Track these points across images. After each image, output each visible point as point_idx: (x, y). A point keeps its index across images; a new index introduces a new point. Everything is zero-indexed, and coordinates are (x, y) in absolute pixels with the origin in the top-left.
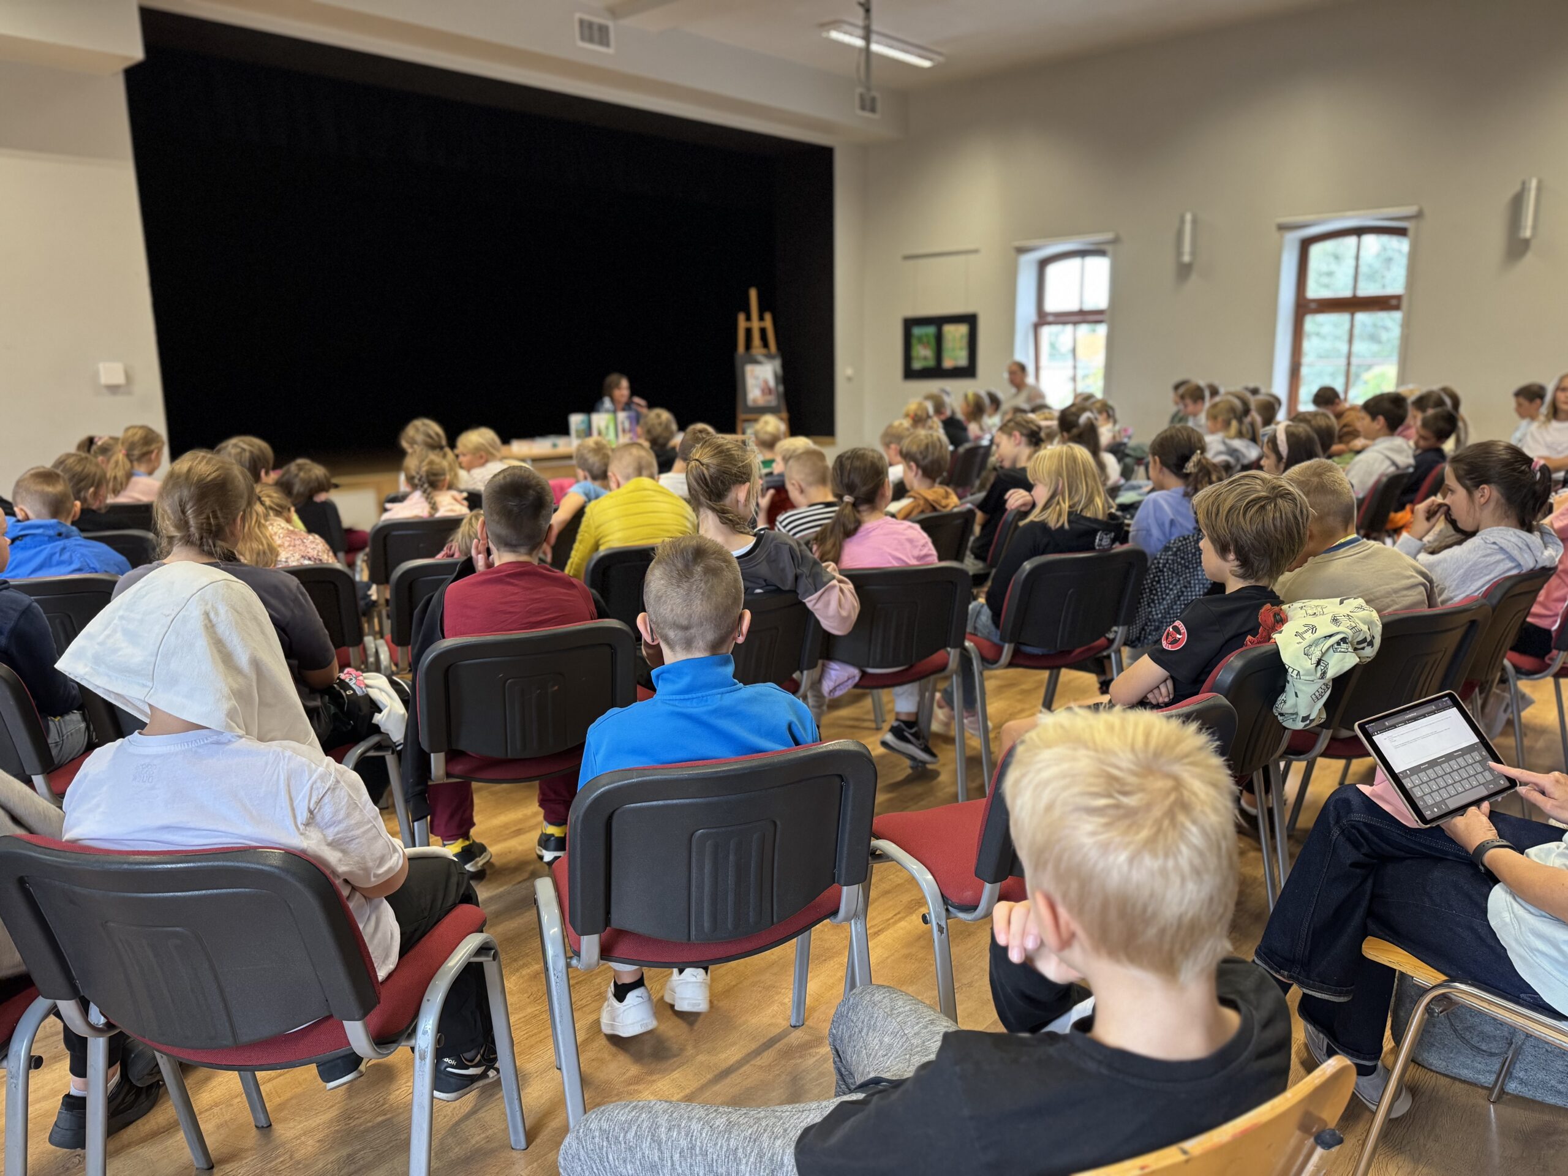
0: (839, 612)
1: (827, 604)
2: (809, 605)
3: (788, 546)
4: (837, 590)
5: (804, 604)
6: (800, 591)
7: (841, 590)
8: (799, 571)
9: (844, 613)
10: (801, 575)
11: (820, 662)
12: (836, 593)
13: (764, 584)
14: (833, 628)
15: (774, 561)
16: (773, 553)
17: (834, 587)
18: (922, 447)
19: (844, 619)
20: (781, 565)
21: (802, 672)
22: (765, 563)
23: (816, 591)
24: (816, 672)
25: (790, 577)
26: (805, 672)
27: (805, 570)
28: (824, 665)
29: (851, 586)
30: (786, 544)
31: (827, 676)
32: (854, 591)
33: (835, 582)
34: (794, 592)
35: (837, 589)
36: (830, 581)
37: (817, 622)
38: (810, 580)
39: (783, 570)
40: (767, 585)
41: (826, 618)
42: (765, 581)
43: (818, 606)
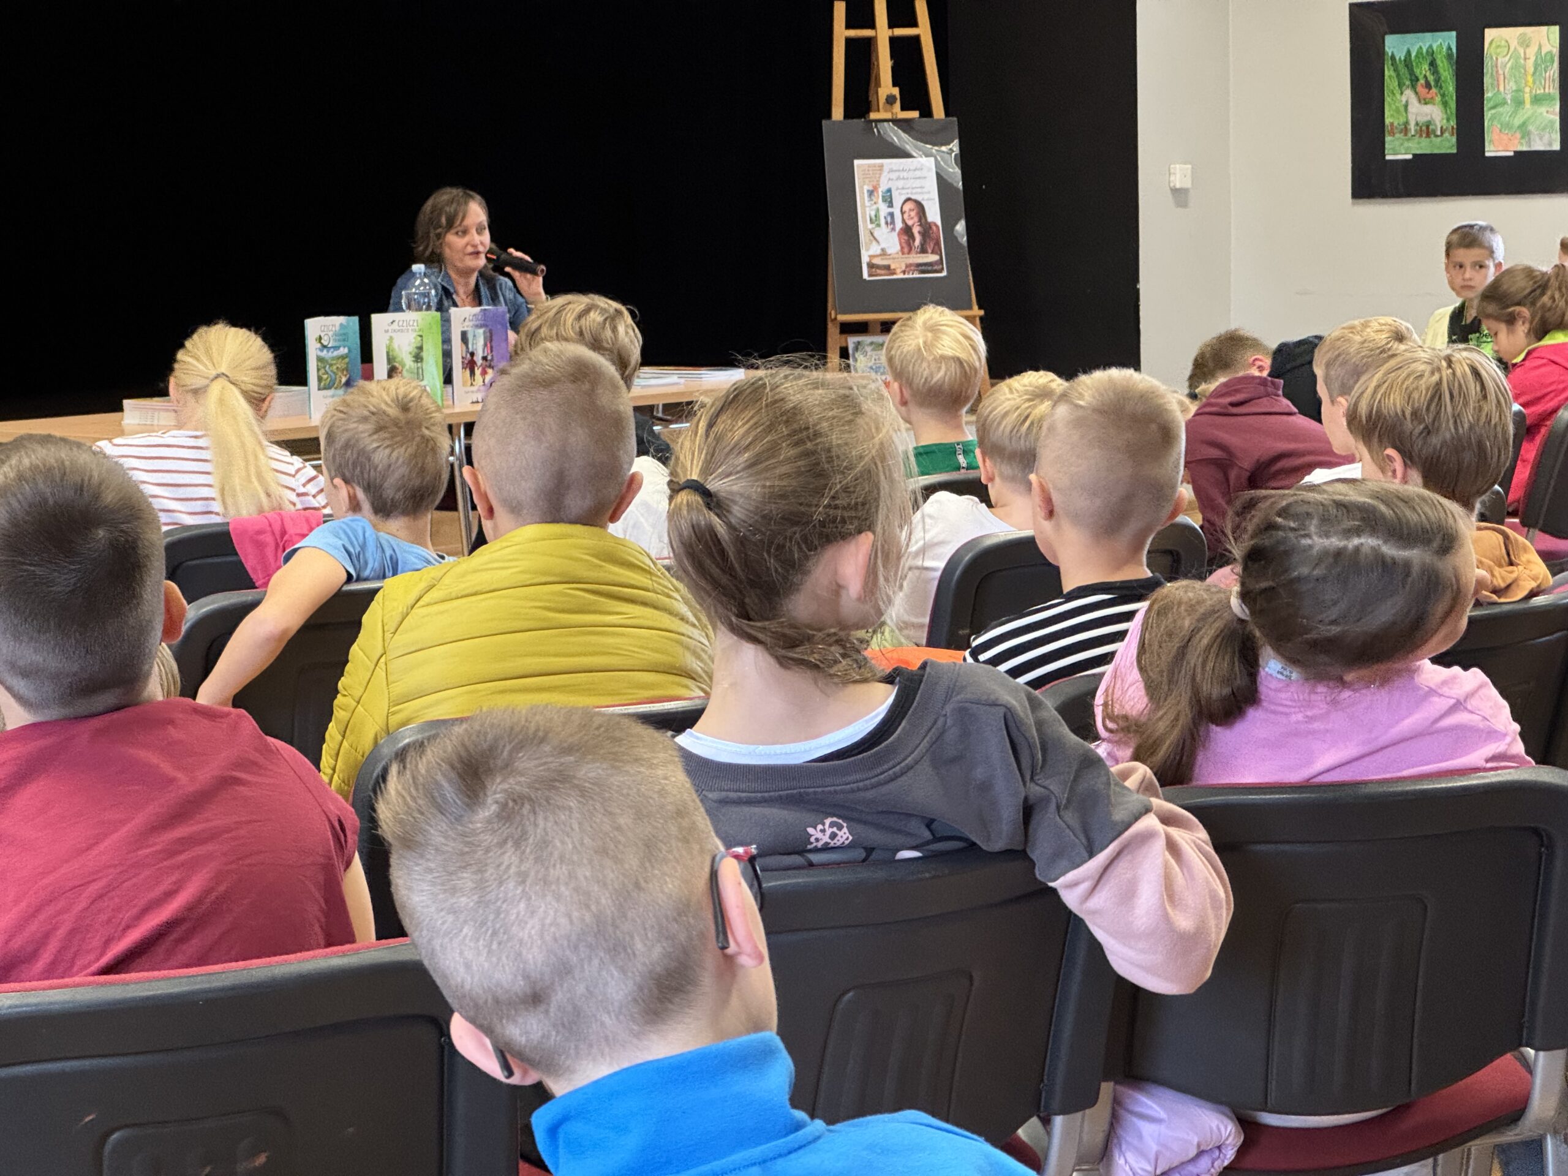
0: (1166, 917)
1: (1129, 895)
2: (1071, 899)
3: (1001, 711)
4: (1159, 846)
5: (1054, 891)
6: (1039, 853)
7: (1172, 847)
8: (1035, 790)
9: (1184, 922)
10: (1045, 800)
11: (1107, 1088)
12: (1156, 854)
13: (927, 835)
14: (1148, 970)
15: (954, 760)
16: (952, 734)
17: (1147, 837)
18: (1421, 398)
19: (1185, 943)
20: (979, 773)
21: (1046, 1122)
22: (925, 767)
23: (1091, 854)
24: (1094, 1121)
25: (1009, 812)
26: (1058, 1121)
27: (1054, 786)
28: (1117, 1102)
29: (1203, 834)
30: (994, 704)
31: (1128, 1137)
32: (1210, 850)
33: (1150, 821)
34: (1019, 855)
35: (1160, 844)
36: (1137, 818)
37: (1096, 949)
38: (1071, 817)
39: (985, 787)
40: (937, 839)
41: (1126, 936)
42: (929, 824)
43: (1098, 901)
